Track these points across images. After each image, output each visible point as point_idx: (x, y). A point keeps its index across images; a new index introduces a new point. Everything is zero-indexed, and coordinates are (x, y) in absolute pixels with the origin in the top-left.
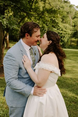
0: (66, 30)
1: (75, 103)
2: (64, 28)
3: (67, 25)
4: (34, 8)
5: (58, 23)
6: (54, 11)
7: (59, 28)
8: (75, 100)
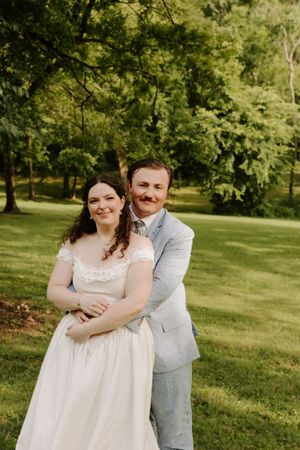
0: (265, 122)
1: (257, 432)
2: (254, 110)
3: (271, 95)
4: (99, 26)
5: (222, 83)
6: (194, 35)
7: (230, 106)
8: (260, 423)
